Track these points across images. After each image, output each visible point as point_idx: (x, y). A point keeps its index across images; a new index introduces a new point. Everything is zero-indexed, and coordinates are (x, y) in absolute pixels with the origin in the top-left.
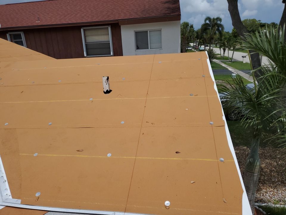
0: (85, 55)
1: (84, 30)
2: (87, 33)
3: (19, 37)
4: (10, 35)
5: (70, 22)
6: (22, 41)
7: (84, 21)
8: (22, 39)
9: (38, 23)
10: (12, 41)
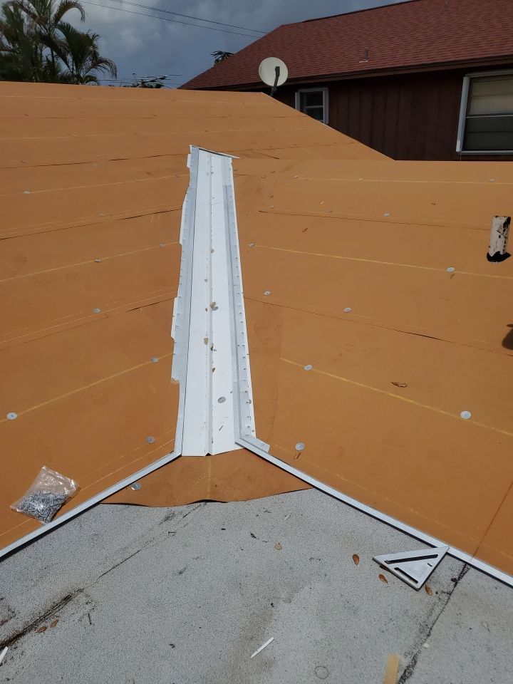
0: (458, 149)
1: (472, 81)
2: (478, 88)
3: (318, 98)
4: (302, 95)
5: (439, 59)
6: (322, 109)
7: (478, 54)
8: (322, 104)
9: (364, 64)
10: (302, 111)
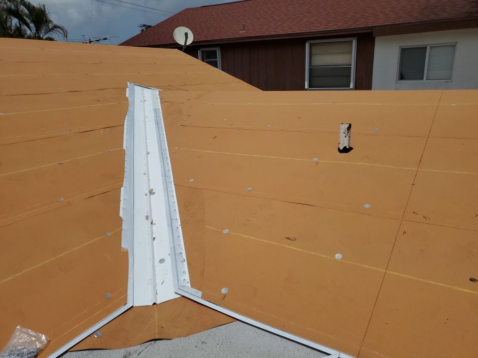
0: (306, 87)
1: (311, 45)
2: (316, 50)
3: (214, 54)
4: (202, 52)
5: (290, 32)
6: (216, 62)
7: (313, 29)
8: (217, 58)
9: (243, 33)
10: (203, 60)
